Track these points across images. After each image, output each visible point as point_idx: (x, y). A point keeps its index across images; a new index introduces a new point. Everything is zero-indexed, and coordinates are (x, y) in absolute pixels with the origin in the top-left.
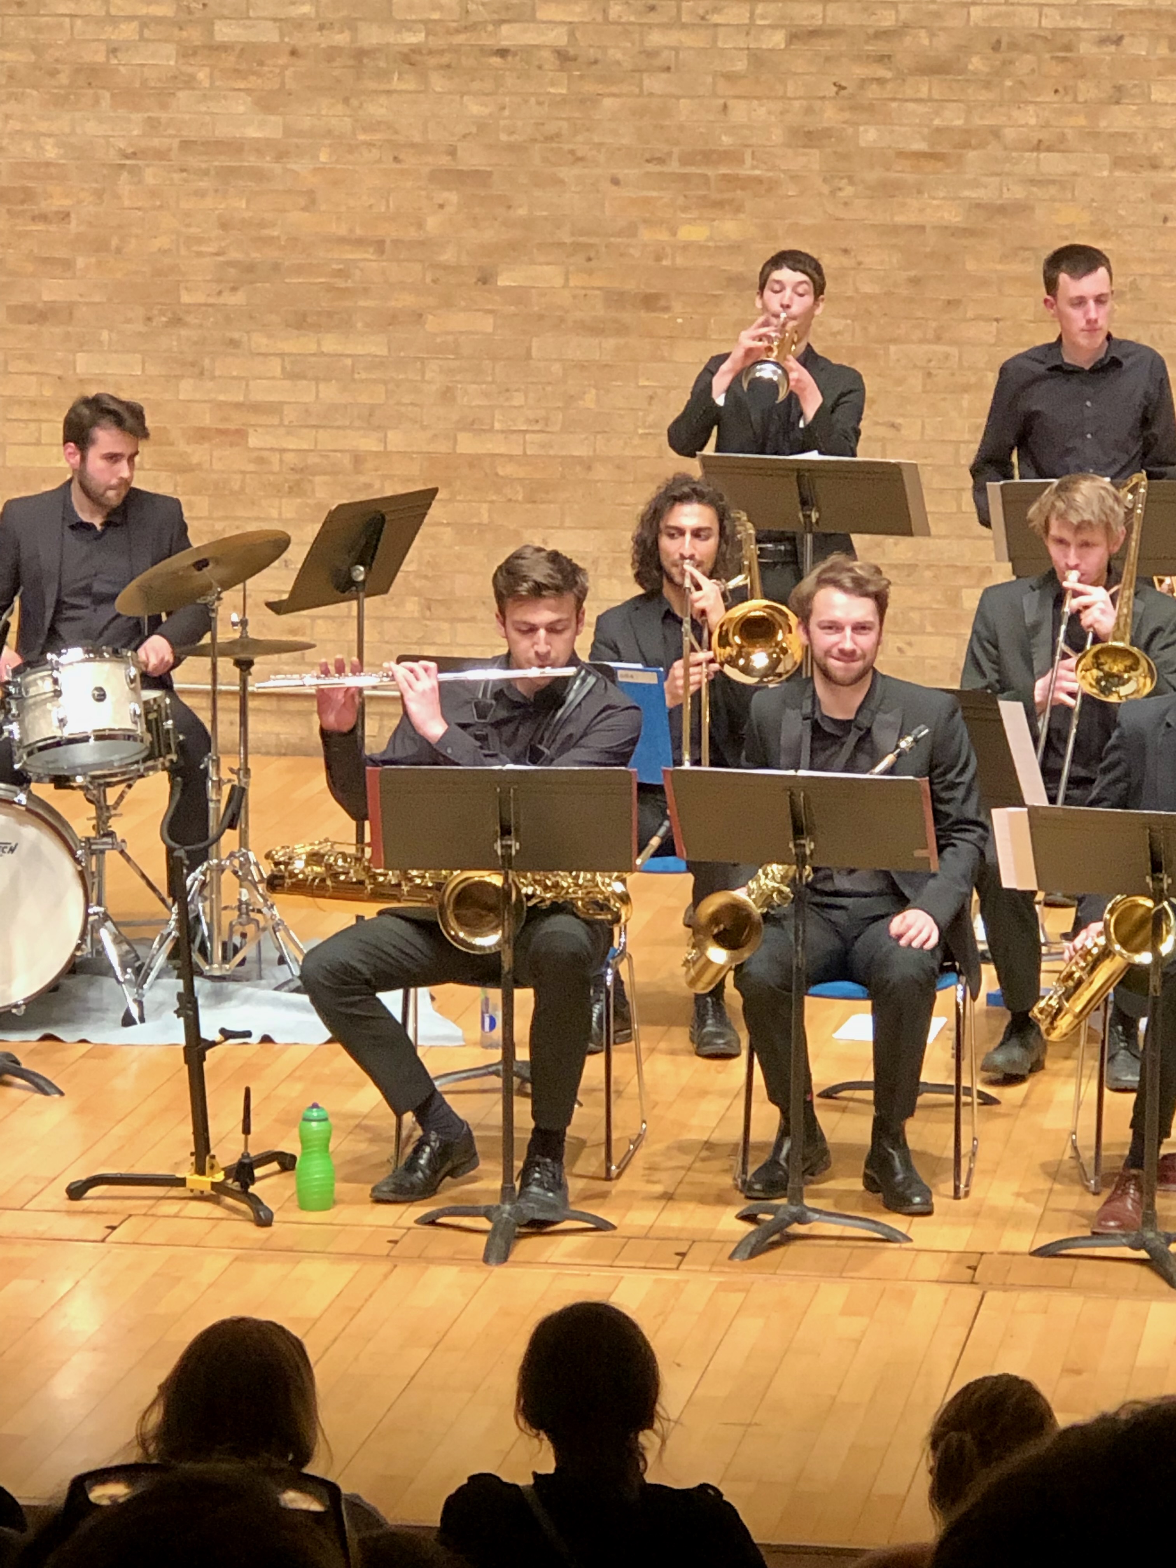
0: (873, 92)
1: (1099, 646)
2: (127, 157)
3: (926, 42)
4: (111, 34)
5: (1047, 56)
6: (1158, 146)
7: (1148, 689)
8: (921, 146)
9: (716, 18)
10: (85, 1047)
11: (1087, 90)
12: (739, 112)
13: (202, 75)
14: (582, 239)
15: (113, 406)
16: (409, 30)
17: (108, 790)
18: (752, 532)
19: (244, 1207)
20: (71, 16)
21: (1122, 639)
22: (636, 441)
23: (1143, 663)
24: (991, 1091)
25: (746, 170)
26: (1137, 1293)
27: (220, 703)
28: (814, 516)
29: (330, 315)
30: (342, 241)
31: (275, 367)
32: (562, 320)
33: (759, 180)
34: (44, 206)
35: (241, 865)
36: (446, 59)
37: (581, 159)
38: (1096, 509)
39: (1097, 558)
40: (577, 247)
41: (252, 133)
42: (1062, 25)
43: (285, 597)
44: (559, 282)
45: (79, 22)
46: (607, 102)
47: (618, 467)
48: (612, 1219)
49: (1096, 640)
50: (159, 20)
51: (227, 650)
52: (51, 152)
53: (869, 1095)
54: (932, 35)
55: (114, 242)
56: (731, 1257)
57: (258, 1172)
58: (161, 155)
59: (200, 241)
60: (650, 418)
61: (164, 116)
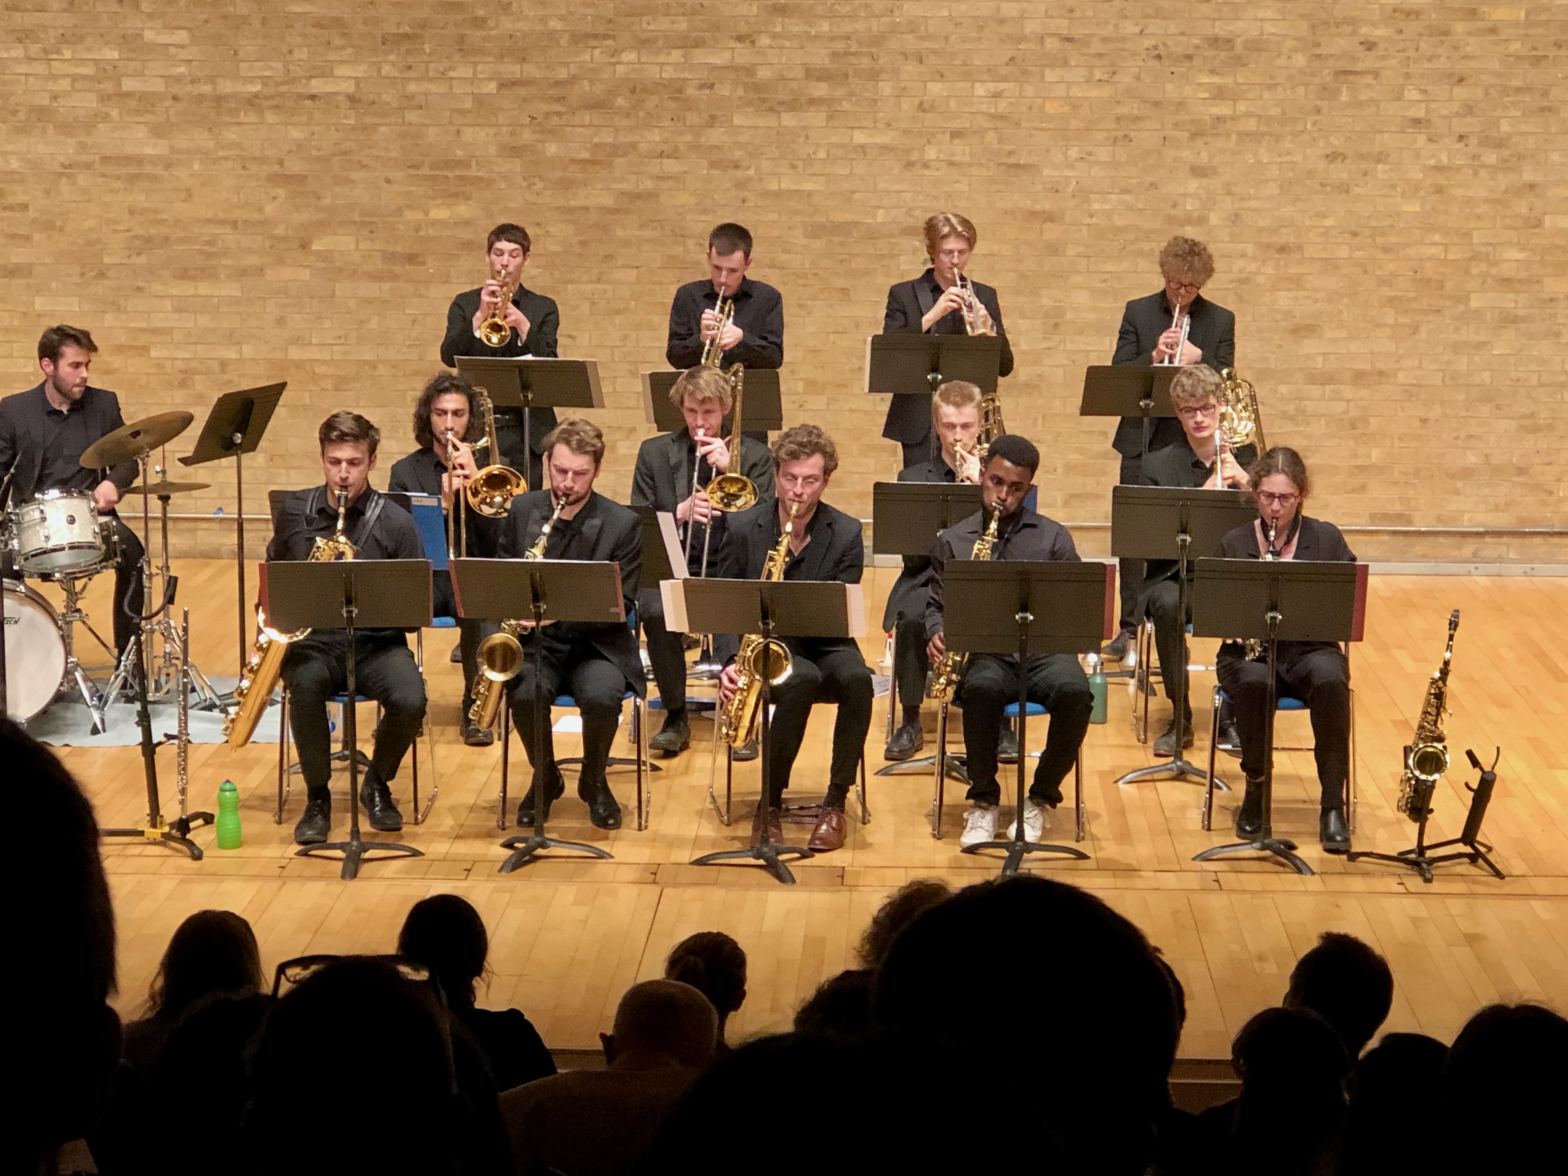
0: (555, 120)
1: (721, 477)
2: (65, 167)
3: (587, 88)
4: (51, 86)
5: (666, 96)
6: (738, 154)
7: (753, 502)
8: (586, 155)
9: (452, 74)
10: (68, 749)
11: (692, 118)
12: (468, 135)
13: (114, 113)
14: (368, 219)
15: (73, 332)
16: (251, 83)
17: (76, 582)
18: (490, 406)
19: (184, 848)
20: (26, 75)
21: (736, 472)
22: (405, 350)
23: (750, 486)
24: (658, 763)
25: (473, 172)
26: (760, 886)
27: (150, 525)
28: (530, 396)
29: (203, 271)
30: (209, 221)
31: (168, 304)
32: (355, 272)
33: (481, 179)
34: (11, 200)
35: (165, 629)
36: (275, 102)
37: (366, 166)
38: (713, 388)
39: (716, 420)
40: (364, 224)
41: (149, 151)
42: (675, 76)
43: (190, 454)
44: (352, 247)
45: (31, 79)
46: (382, 129)
47: (393, 367)
48: (421, 849)
49: (719, 473)
50: (84, 77)
51: (154, 489)
52: (15, 164)
53: (579, 767)
54: (592, 82)
55: (59, 223)
56: (500, 871)
57: (192, 825)
58: (88, 166)
59: (116, 222)
60: (414, 334)
61: (89, 140)
